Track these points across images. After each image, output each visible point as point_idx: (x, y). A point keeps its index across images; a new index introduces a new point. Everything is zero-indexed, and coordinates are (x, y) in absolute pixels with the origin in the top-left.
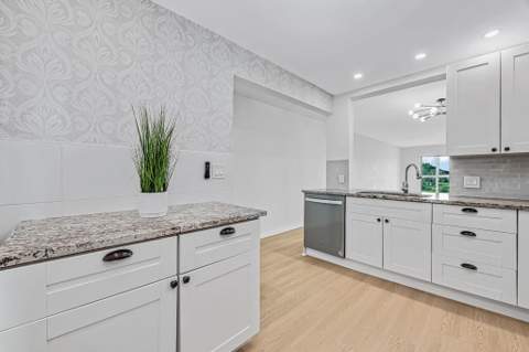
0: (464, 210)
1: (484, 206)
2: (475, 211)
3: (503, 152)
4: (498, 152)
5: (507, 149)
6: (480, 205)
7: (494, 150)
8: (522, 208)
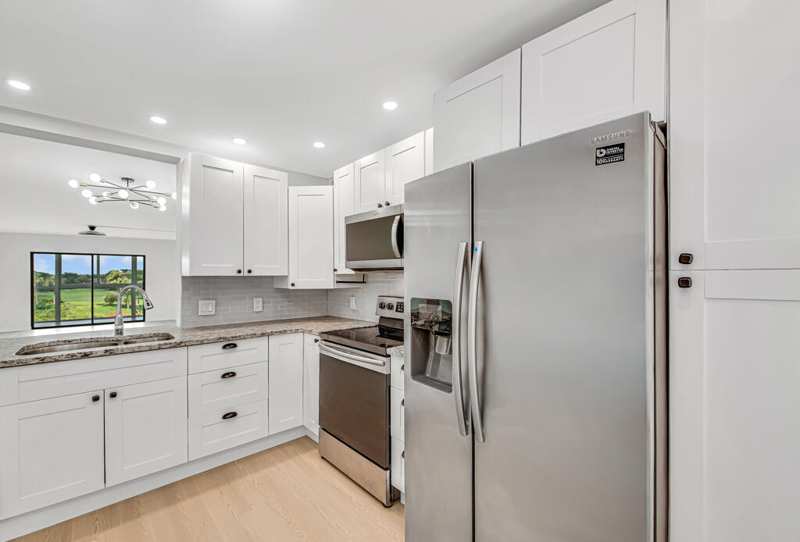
0: (224, 347)
1: (244, 338)
2: (235, 346)
3: (246, 274)
4: (241, 274)
5: (250, 271)
6: (240, 338)
7: (239, 272)
8: (272, 334)
